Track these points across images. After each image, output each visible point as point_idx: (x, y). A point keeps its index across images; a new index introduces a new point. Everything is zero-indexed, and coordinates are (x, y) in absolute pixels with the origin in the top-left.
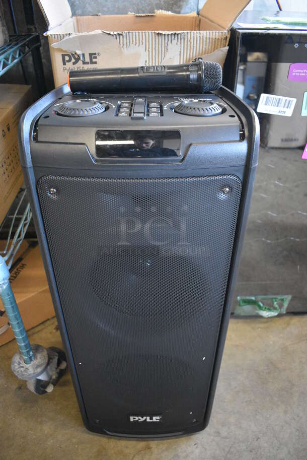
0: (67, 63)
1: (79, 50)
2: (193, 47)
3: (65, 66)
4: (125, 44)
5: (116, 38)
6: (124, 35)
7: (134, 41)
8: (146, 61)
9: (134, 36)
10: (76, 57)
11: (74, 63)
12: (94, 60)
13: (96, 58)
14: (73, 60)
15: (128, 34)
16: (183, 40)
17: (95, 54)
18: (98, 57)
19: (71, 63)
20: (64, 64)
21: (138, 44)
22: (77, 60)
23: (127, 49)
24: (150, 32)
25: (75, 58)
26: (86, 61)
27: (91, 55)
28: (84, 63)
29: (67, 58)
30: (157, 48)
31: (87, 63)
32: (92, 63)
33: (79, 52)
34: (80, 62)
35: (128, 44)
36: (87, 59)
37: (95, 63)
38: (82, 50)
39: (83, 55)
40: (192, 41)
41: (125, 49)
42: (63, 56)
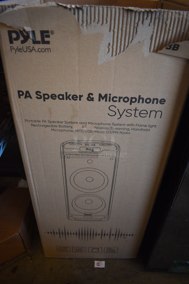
0: (14, 42)
1: (27, 26)
2: (169, 30)
3: (12, 45)
4: (85, 22)
5: (74, 14)
6: (85, 9)
7: (97, 18)
8: (109, 44)
9: (97, 12)
10: (25, 34)
11: (23, 42)
12: (46, 39)
13: (48, 36)
14: (21, 38)
15: (89, 8)
16: (157, 21)
17: (48, 32)
18: (51, 36)
19: (19, 41)
20: (11, 42)
21: (101, 22)
22: (26, 38)
23: (87, 28)
24: (117, 7)
25: (23, 36)
26: (37, 40)
27: (42, 33)
28: (35, 42)
29: (14, 35)
30: (124, 29)
31: (38, 42)
32: (44, 42)
33: (28, 29)
34: (30, 42)
35: (89, 21)
36: (38, 38)
37: (48, 43)
38: (31, 27)
39: (33, 32)
40: (169, 22)
41: (85, 27)
42: (10, 33)
